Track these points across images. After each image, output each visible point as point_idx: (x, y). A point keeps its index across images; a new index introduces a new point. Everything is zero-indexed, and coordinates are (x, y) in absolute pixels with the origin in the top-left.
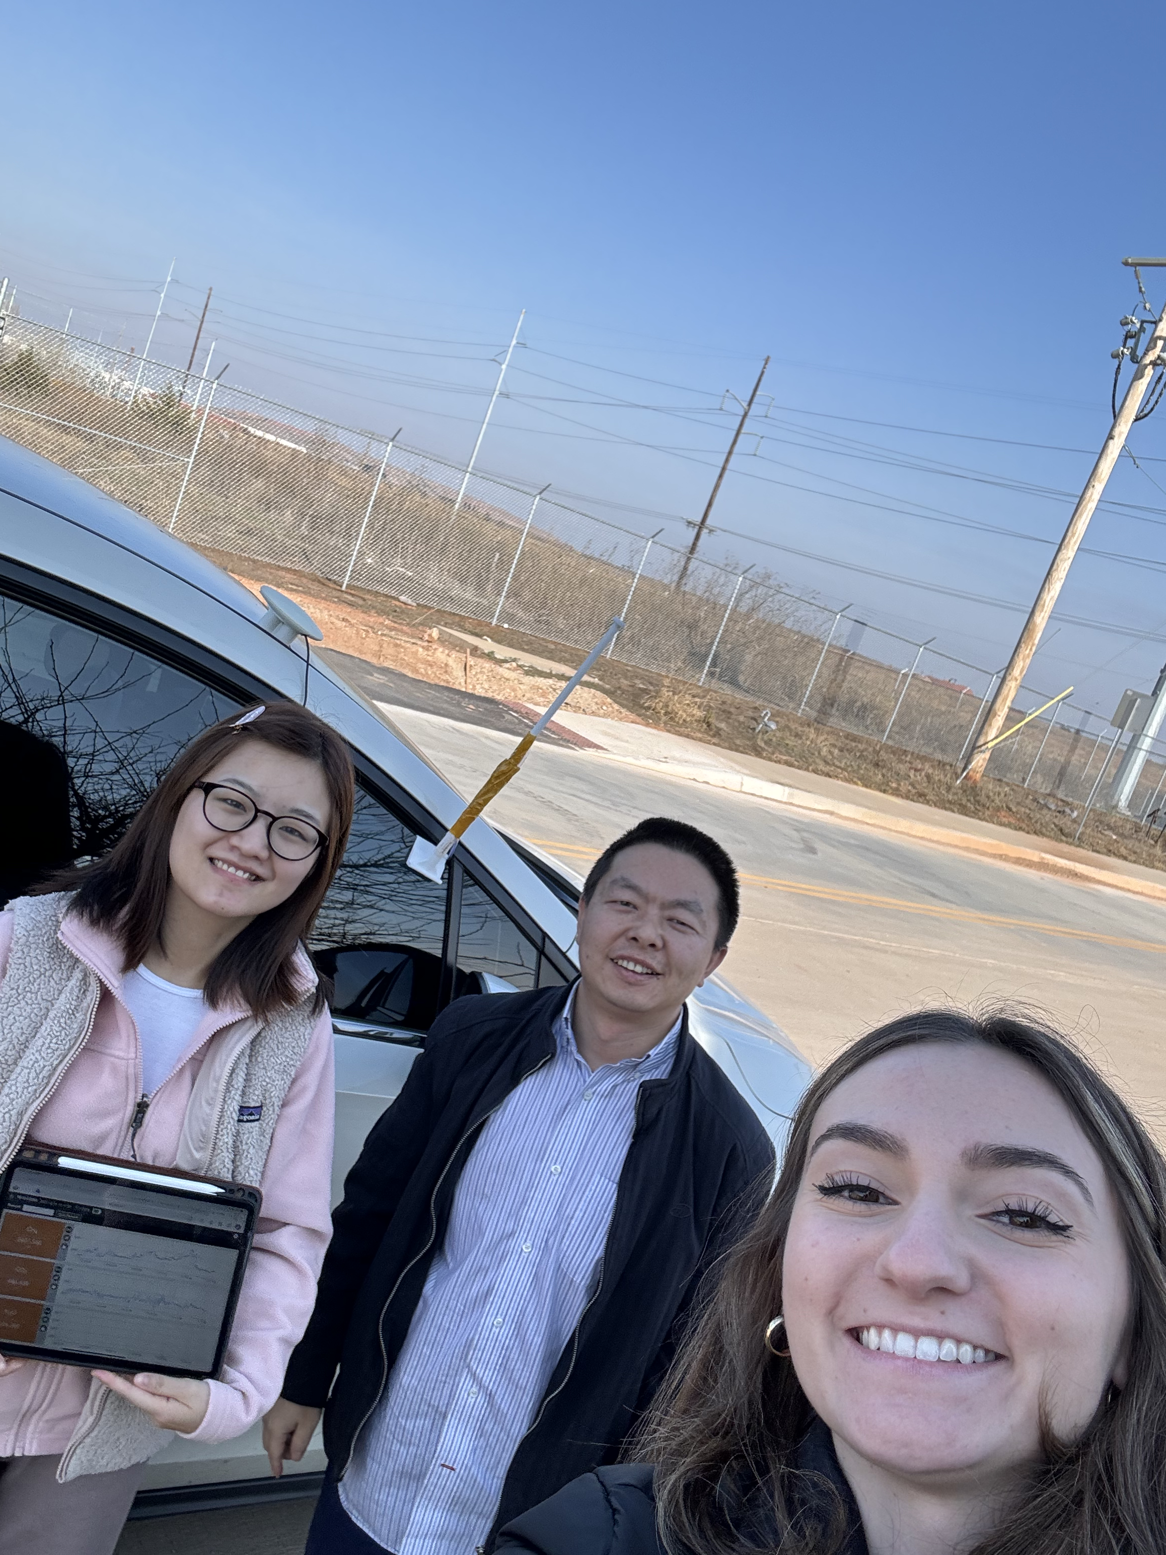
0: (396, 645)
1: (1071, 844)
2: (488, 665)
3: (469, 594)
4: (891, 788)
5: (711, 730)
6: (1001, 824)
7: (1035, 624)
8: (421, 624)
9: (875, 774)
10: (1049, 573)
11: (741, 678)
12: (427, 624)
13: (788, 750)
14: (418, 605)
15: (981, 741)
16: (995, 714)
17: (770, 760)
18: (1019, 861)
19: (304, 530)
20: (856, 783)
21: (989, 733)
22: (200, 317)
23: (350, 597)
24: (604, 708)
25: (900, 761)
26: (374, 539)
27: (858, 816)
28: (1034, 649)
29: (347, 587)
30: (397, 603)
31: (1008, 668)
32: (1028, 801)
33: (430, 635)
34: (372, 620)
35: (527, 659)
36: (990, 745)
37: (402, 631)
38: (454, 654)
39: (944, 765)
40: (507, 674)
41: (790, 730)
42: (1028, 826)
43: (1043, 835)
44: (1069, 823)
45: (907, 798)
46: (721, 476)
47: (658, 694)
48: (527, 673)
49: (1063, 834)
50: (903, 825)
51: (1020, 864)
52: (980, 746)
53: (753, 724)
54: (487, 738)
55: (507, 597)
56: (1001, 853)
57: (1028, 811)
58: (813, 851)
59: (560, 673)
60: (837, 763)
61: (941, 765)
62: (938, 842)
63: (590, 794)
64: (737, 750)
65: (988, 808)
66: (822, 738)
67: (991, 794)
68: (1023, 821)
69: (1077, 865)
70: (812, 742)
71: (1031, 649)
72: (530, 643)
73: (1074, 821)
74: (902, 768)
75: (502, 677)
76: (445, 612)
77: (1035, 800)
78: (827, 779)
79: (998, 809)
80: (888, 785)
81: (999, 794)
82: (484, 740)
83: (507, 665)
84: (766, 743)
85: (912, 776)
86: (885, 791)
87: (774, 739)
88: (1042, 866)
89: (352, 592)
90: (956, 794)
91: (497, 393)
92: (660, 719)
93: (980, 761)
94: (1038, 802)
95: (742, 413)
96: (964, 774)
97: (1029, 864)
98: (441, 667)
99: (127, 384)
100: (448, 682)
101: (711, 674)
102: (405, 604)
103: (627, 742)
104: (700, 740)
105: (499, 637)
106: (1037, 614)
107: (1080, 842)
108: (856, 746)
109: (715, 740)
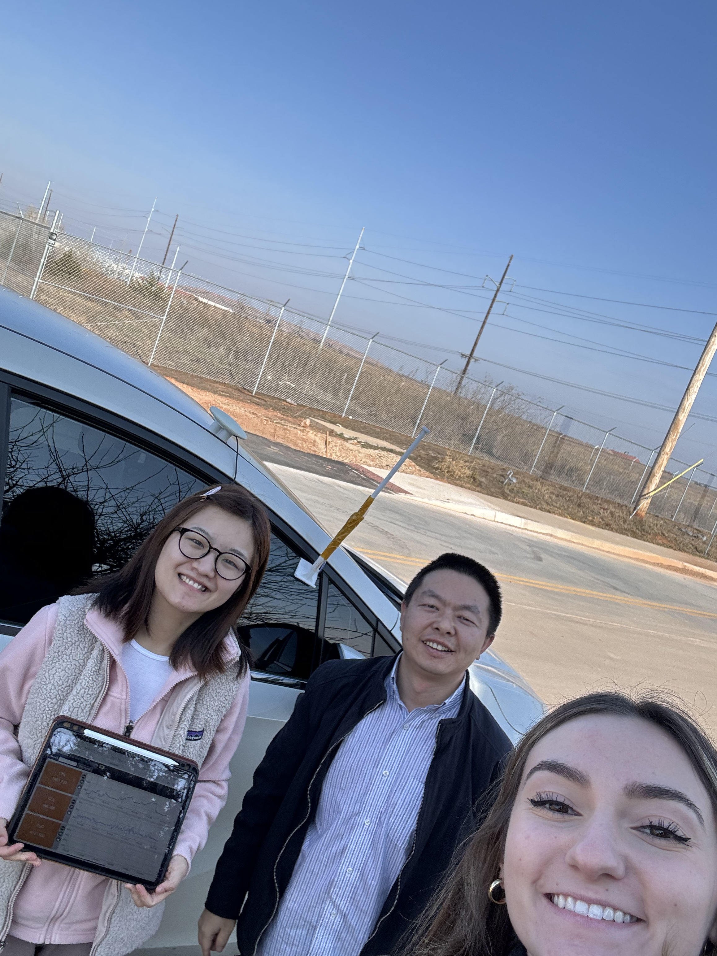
0: (284, 429)
1: (702, 557)
2: (339, 441)
3: (328, 398)
4: (589, 520)
5: (476, 482)
6: (658, 544)
7: (679, 420)
8: (299, 416)
9: (578, 511)
10: (687, 389)
11: (494, 450)
12: (304, 416)
13: (524, 495)
14: (298, 404)
15: (645, 492)
16: (654, 476)
17: (513, 501)
18: (669, 567)
19: (230, 359)
20: (567, 517)
21: (650, 488)
22: (171, 232)
23: (257, 400)
24: (410, 468)
25: (594, 503)
26: (271, 366)
27: (568, 538)
28: (679, 435)
29: (255, 394)
30: (285, 403)
31: (662, 446)
32: (674, 530)
33: (305, 423)
34: (270, 413)
35: (363, 438)
36: (651, 494)
37: (288, 420)
38: (319, 435)
39: (622, 506)
40: (351, 447)
41: (525, 483)
42: (675, 545)
43: (685, 551)
44: (701, 544)
45: (599, 526)
46: (482, 327)
47: (443, 460)
48: (363, 446)
49: (697, 551)
50: (596, 543)
51: (671, 570)
52: (645, 495)
53: (502, 479)
54: (339, 486)
55: (351, 400)
56: (658, 562)
57: (675, 536)
58: (540, 559)
59: (383, 446)
60: (555, 504)
61: (620, 506)
62: (618, 555)
63: (401, 522)
64: (492, 495)
65: (650, 534)
66: (545, 488)
67: (652, 525)
68: (672, 542)
69: (707, 570)
70: (539, 491)
71: (676, 436)
72: (365, 428)
73: (704, 543)
74: (596, 508)
75: (348, 449)
76: (314, 409)
77: (679, 529)
78: (549, 514)
79: (656, 535)
80: (586, 518)
81: (657, 525)
82: (336, 487)
83: (351, 442)
84: (510, 491)
85: (602, 513)
86: (584, 522)
87: (515, 488)
88: (684, 571)
89: (259, 396)
90: (629, 524)
91: (347, 277)
92: (444, 476)
93: (644, 504)
94: (681, 531)
95: (496, 289)
96: (635, 512)
97: (676, 569)
98: (311, 443)
99: (127, 271)
100: (316, 452)
101: (476, 448)
102: (290, 404)
103: (424, 489)
104: (469, 489)
105: (347, 424)
106: (680, 413)
107: (708, 556)
108: (567, 494)
109: (478, 489)
